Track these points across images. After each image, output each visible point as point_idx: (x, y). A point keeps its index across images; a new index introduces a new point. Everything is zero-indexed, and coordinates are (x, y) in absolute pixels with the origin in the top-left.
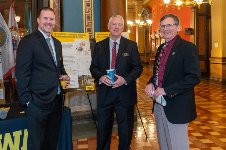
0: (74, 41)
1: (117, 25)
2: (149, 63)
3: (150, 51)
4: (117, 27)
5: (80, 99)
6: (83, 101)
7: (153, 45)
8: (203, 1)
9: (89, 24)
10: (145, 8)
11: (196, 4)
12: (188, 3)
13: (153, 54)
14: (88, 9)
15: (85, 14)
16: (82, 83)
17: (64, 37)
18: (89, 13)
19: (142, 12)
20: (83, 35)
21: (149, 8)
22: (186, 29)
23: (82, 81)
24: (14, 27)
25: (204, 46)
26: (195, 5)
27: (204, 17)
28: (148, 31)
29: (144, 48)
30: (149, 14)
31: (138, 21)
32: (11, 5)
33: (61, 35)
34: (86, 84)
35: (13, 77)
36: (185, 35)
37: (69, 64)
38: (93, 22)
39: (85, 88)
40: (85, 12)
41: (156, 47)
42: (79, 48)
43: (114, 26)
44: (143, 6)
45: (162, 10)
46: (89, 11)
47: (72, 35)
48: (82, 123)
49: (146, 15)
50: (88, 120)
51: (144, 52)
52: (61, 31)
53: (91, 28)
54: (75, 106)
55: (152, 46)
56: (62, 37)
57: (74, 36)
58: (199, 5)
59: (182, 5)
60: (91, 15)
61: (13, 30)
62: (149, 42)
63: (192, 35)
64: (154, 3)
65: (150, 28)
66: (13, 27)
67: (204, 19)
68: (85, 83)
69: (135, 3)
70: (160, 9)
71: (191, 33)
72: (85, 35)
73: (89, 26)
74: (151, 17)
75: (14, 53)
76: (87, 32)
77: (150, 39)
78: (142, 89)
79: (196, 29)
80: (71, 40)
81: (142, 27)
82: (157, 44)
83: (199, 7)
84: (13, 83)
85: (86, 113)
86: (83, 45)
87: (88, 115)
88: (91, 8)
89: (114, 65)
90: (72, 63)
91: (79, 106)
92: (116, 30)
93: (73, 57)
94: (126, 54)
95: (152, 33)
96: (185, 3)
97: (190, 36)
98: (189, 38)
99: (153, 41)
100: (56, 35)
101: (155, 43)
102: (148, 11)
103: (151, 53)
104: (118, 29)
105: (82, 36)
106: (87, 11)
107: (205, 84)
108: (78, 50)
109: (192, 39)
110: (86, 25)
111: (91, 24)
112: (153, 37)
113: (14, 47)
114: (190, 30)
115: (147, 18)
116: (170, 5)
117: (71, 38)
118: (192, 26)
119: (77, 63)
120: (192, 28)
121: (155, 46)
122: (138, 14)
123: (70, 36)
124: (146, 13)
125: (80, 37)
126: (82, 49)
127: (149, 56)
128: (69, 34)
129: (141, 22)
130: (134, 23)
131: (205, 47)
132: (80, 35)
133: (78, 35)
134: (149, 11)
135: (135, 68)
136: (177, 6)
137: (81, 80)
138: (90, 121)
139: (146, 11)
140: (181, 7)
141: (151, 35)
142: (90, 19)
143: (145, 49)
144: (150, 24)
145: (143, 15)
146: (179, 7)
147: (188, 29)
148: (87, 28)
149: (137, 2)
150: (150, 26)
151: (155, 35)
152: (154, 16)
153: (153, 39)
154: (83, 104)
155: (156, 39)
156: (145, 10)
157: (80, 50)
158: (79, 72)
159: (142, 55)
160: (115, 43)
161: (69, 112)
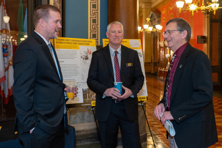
0: (79, 49)
1: (117, 32)
2: (157, 74)
3: (158, 60)
4: (117, 35)
5: (83, 116)
6: (86, 118)
7: (161, 53)
8: (219, 7)
9: (94, 29)
10: (153, 12)
11: (212, 9)
12: (203, 8)
13: (161, 64)
14: (94, 11)
15: (91, 17)
16: (88, 97)
17: (68, 43)
18: (95, 16)
19: (150, 16)
20: (89, 41)
21: (157, 12)
22: (198, 37)
23: (88, 95)
24: (5, 30)
25: (218, 56)
26: (210, 10)
27: (218, 23)
28: (157, 37)
29: (151, 57)
30: (158, 19)
31: (146, 26)
32: (2, 3)
33: (64, 41)
34: (91, 99)
35: (2, 89)
36: (198, 43)
37: (72, 75)
38: (99, 26)
39: (91, 103)
40: (91, 15)
41: (165, 55)
42: (84, 56)
43: (113, 34)
44: (152, 10)
45: (172, 14)
46: (95, 13)
47: (76, 41)
48: (84, 144)
49: (154, 19)
50: (92, 141)
51: (152, 61)
52: (63, 36)
53: (96, 33)
54: (76, 124)
55: (161, 55)
56: (65, 43)
57: (79, 42)
58: (215, 11)
59: (197, 10)
60: (97, 18)
61: (4, 33)
62: (157, 51)
63: (205, 43)
64: (164, 7)
65: (158, 34)
66: (3, 29)
67: (218, 26)
68: (90, 97)
69: (142, 5)
70: (170, 13)
71: (204, 41)
72: (91, 42)
73: (95, 31)
74: (160, 22)
75: (4, 60)
76: (93, 38)
77: (158, 47)
78: (151, 104)
79: (210, 37)
80: (76, 47)
81: (150, 33)
82: (166, 53)
83: (215, 13)
84: (2, 96)
85: (89, 133)
86: (89, 53)
87: (91, 135)
88: (98, 10)
89: (118, 76)
90: (76, 74)
91: (81, 124)
92: (116, 38)
93: (77, 67)
94: (130, 65)
95: (161, 40)
96: (200, 8)
97: (203, 44)
98: (202, 46)
99: (162, 49)
100: (58, 41)
101: (163, 52)
102: (156, 15)
103: (160, 63)
104: (118, 36)
105: (87, 43)
106: (93, 14)
107: (218, 98)
108: (83, 59)
109: (205, 48)
110: (91, 30)
111: (97, 28)
112: (162, 44)
113: (4, 53)
114: (203, 37)
115: (155, 23)
116: (183, 9)
117: (75, 45)
118: (205, 34)
119: (82, 74)
120: (205, 35)
121: (163, 54)
122: (146, 19)
123: (74, 42)
124: (154, 18)
125: (86, 44)
126: (88, 58)
127: (157, 66)
128: (73, 40)
129: (150, 27)
130: (142, 28)
131: (219, 58)
132: (86, 41)
133: (84, 41)
134: (158, 15)
135: (138, 78)
136: (191, 11)
137: (86, 94)
138: (93, 141)
139: (155, 15)
140: (195, 12)
141: (160, 42)
142: (96, 23)
143: (153, 58)
144: (159, 30)
145: (151, 19)
146: (193, 12)
147: (200, 37)
148: (92, 33)
149: (145, 5)
150: (160, 32)
151: (164, 42)
152: (164, 21)
153: (162, 47)
154: (85, 122)
155: (165, 47)
156: (153, 13)
157: (85, 59)
158: (84, 84)
159: (149, 65)
160: (116, 52)
161: (73, 132)
